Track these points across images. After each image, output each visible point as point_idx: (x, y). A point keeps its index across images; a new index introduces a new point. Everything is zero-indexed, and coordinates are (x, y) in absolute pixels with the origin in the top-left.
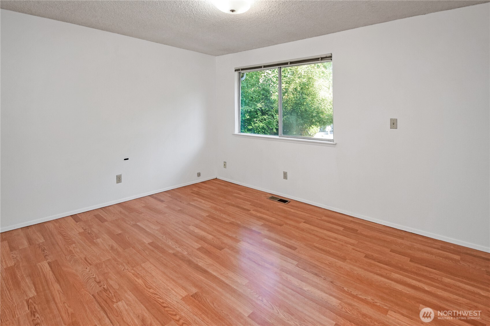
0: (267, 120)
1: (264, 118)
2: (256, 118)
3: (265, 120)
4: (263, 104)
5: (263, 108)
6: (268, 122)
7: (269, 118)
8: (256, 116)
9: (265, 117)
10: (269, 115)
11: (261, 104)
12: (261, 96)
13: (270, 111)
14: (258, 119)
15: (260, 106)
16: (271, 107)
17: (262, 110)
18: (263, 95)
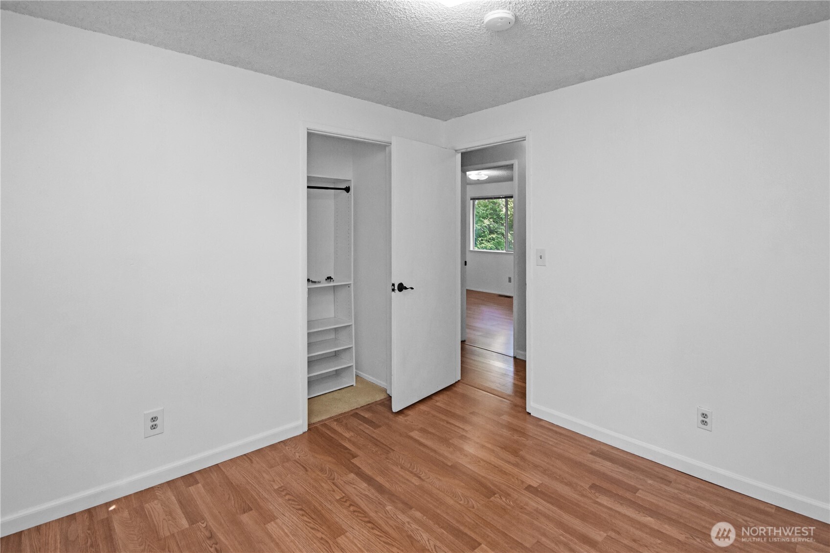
0: (496, 240)
1: (492, 237)
2: (482, 236)
3: (493, 239)
4: (491, 220)
5: (491, 225)
6: (498, 242)
7: (498, 238)
8: (483, 234)
9: (494, 236)
10: (498, 234)
11: (489, 220)
12: (489, 211)
13: (499, 229)
14: (485, 238)
15: (488, 223)
16: (501, 223)
17: (490, 227)
18: (491, 209)
